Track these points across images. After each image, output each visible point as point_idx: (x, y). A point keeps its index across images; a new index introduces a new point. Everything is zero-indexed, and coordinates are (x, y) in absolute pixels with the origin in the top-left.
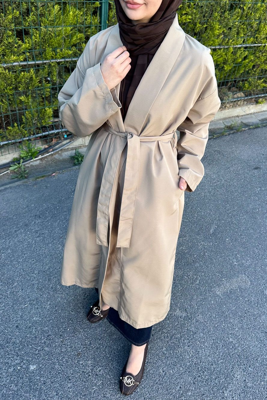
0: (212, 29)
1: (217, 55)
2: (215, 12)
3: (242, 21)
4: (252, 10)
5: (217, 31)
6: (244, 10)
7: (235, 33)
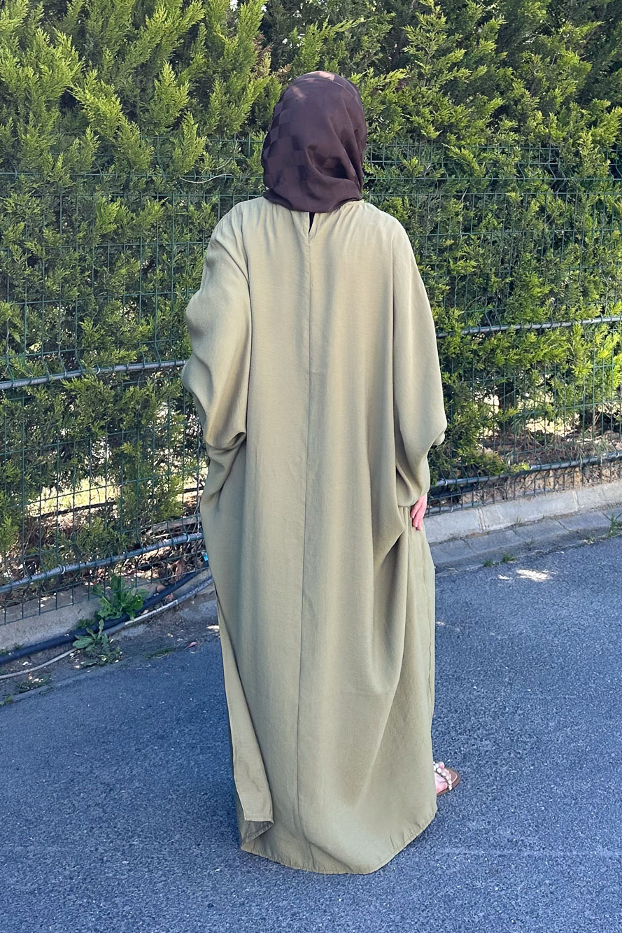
0: (526, 287)
1: (549, 342)
2: (525, 252)
3: (587, 267)
5: (539, 290)
7: (579, 294)
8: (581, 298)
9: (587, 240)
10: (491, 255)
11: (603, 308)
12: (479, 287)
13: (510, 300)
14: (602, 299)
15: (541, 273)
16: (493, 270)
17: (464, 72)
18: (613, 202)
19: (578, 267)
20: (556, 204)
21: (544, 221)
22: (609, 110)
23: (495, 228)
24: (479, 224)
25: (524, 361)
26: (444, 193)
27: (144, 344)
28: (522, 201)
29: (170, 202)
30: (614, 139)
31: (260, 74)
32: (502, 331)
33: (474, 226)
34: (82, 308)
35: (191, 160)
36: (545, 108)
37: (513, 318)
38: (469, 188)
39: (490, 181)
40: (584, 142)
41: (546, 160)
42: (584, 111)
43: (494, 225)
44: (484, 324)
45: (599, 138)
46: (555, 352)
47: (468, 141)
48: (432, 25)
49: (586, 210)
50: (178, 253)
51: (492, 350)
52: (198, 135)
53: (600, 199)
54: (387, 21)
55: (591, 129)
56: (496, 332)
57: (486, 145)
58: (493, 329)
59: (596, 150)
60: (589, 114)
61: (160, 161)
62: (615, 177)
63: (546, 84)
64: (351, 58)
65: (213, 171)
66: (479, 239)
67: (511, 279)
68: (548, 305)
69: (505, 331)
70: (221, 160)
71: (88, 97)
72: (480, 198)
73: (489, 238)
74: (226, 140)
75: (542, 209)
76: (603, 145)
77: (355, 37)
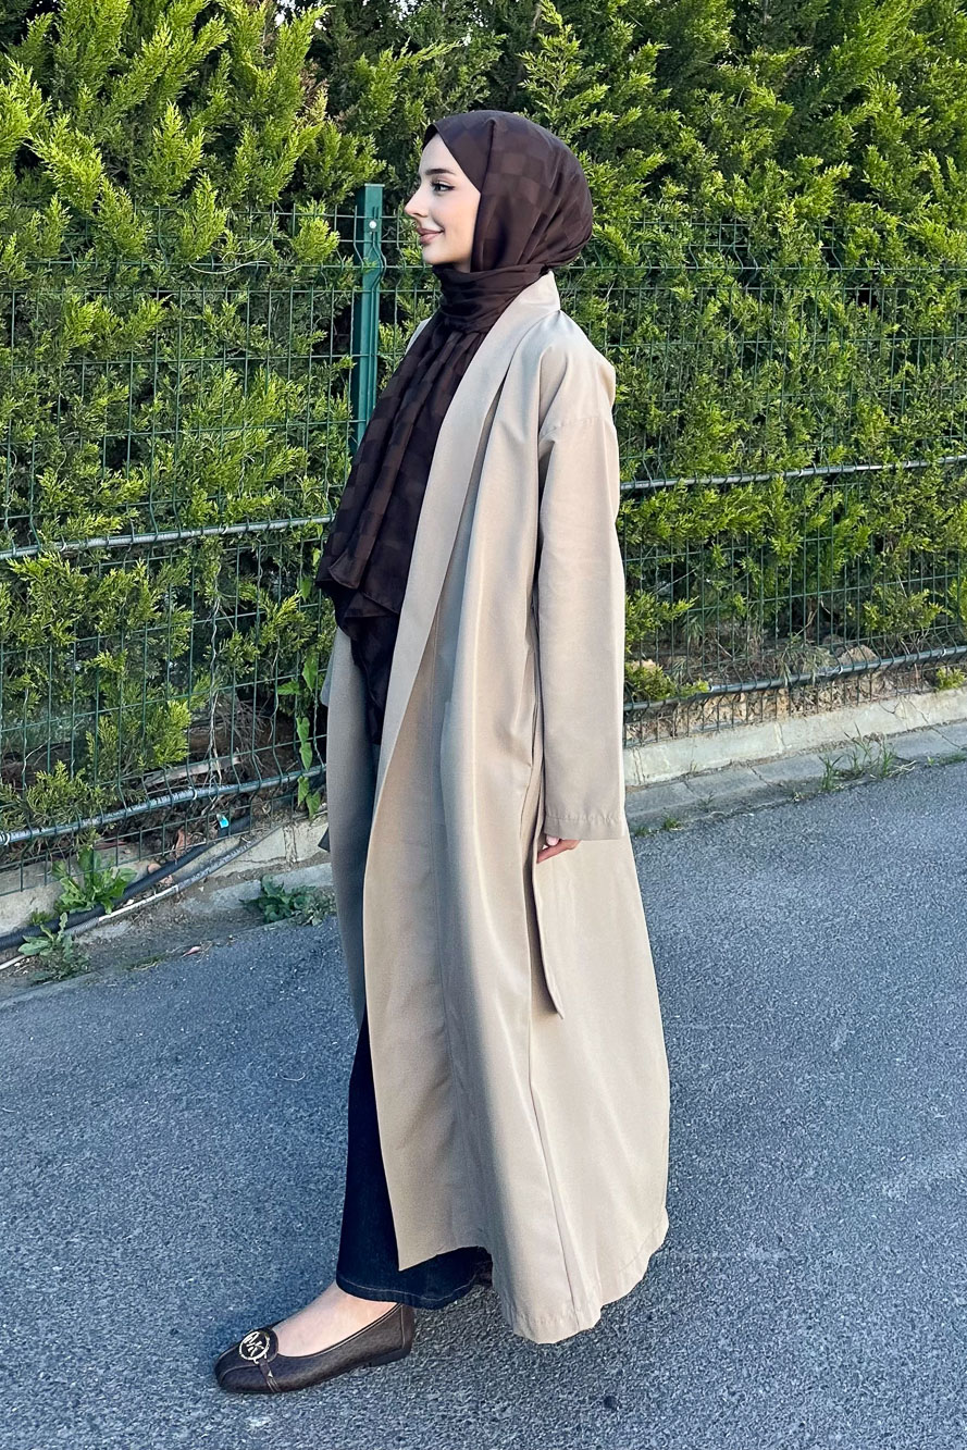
0: (702, 422)
1: (737, 503)
2: (701, 373)
3: (792, 394)
4: (817, 361)
5: (721, 427)
6: (789, 363)
7: (781, 433)
8: (784, 439)
9: (791, 355)
10: (651, 377)
11: (818, 453)
12: (633, 423)
13: (680, 442)
14: (815, 441)
15: (725, 403)
16: (654, 399)
17: (608, 116)
18: (828, 300)
19: (779, 394)
20: (746, 305)
21: (726, 328)
22: (821, 169)
23: (656, 338)
24: (633, 332)
25: (701, 532)
26: (580, 288)
27: (133, 507)
28: (696, 299)
29: (177, 302)
30: (829, 212)
31: (311, 119)
32: (667, 487)
33: (626, 334)
34: (41, 455)
35: (206, 240)
36: (727, 166)
37: (683, 469)
38: (616, 280)
39: (648, 270)
40: (784, 215)
41: (730, 241)
42: (783, 172)
43: (654, 333)
44: (641, 476)
45: (805, 210)
46: (747, 518)
47: (614, 214)
48: (560, 50)
49: (790, 312)
50: (187, 375)
51: (653, 515)
52: (219, 206)
53: (809, 297)
54: (496, 45)
55: (793, 197)
56: (659, 488)
57: (641, 220)
58: (655, 484)
59: (802, 226)
60: (793, 176)
61: (161, 243)
62: (831, 266)
63: (727, 133)
64: (444, 97)
65: (239, 257)
66: (631, 353)
67: (679, 411)
68: (735, 449)
69: (673, 486)
70: (252, 241)
71: (54, 153)
72: (634, 295)
73: (647, 351)
74: (259, 212)
75: (725, 310)
76: (812, 221)
77: (450, 68)
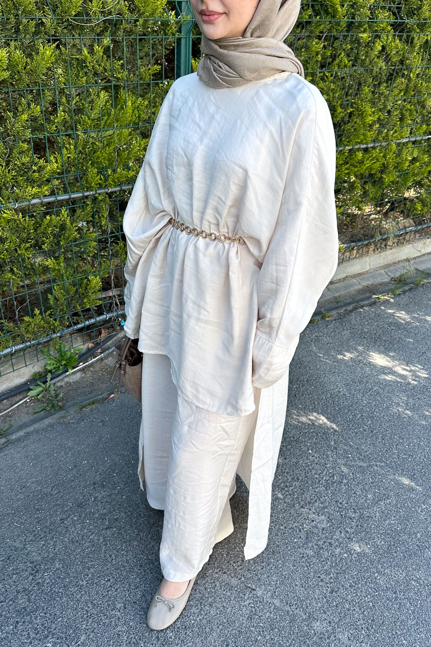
0: (362, 115)
1: (371, 158)
2: (365, 86)
3: (407, 98)
4: (422, 79)
5: (371, 118)
6: (410, 80)
7: (398, 120)
8: (398, 123)
9: (412, 75)
10: (339, 89)
11: (412, 130)
15: (373, 104)
16: (339, 102)
20: (395, 44)
21: (383, 60)
23: (345, 66)
24: (333, 62)
28: (369, 41)
33: (329, 64)
38: (330, 29)
43: (345, 63)
49: (416, 49)
66: (332, 76)
67: (351, 110)
68: (374, 129)
72: (337, 39)
75: (384, 48)
